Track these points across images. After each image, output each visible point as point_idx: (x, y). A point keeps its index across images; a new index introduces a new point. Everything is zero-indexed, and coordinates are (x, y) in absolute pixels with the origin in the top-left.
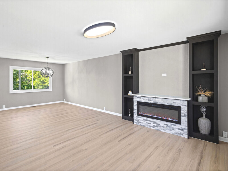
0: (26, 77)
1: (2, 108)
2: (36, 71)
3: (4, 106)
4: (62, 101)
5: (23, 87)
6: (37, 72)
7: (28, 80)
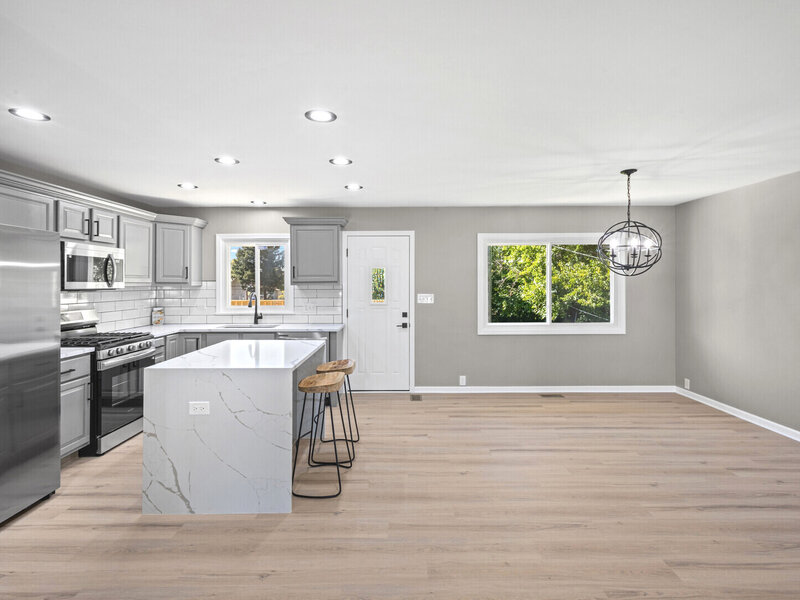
0: (505, 271)
1: (458, 385)
2: (534, 251)
3: (463, 379)
4: (673, 389)
5: (499, 304)
6: (539, 255)
7: (510, 281)
